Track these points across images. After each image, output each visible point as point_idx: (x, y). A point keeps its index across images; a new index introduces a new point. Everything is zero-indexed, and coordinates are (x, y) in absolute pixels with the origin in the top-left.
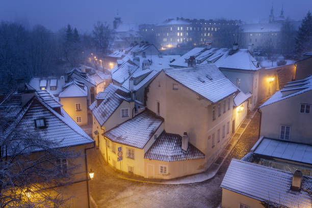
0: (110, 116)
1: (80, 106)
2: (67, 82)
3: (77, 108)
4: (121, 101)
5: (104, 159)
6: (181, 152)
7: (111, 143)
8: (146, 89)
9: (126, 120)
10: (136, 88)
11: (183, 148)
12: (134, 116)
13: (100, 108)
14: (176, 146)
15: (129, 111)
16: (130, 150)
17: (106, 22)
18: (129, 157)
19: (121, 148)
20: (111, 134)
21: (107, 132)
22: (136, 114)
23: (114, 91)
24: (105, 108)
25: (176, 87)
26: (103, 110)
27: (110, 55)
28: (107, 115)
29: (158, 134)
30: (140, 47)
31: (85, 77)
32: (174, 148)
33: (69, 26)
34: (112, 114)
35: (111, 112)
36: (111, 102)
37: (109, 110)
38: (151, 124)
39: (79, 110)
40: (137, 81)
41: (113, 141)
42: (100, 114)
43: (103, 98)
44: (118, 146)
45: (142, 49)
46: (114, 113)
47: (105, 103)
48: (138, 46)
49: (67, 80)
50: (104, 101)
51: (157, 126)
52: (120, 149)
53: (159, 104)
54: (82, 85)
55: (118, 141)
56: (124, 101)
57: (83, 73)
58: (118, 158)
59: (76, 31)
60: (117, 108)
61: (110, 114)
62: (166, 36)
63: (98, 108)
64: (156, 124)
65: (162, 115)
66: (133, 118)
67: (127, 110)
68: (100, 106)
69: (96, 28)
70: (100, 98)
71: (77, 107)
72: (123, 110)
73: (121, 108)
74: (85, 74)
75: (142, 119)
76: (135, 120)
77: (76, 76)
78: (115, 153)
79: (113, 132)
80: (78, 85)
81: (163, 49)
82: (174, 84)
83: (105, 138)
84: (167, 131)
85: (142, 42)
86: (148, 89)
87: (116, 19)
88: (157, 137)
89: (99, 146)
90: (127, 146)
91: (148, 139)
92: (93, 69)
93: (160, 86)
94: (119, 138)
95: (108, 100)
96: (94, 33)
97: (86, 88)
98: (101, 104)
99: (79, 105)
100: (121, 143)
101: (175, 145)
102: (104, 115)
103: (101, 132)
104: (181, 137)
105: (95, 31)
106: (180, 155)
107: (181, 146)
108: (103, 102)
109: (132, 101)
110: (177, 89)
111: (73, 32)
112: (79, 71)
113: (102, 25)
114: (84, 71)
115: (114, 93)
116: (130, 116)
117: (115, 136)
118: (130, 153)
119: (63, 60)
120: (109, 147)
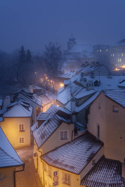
0: (48, 138)
1: (23, 127)
2: (12, 102)
3: (20, 129)
4: (60, 123)
5: (41, 182)
6: (121, 180)
7: (47, 167)
8: (87, 111)
9: (65, 143)
10: (78, 109)
11: (122, 176)
12: (73, 139)
13: (40, 129)
14: (116, 174)
15: (68, 134)
16: (66, 175)
17: (57, 43)
18: (64, 183)
19: (56, 172)
20: (48, 157)
21: (44, 155)
22: (76, 137)
23: (55, 113)
24: (44, 130)
25: (116, 109)
26: (43, 132)
27: (61, 76)
28: (45, 137)
29: (97, 159)
30: (91, 67)
31: (31, 97)
32: (112, 176)
33: (22, 47)
34: (50, 136)
35: (50, 134)
36: (51, 123)
37: (48, 132)
38: (90, 148)
39: (22, 131)
40: (80, 102)
41: (49, 165)
42: (39, 136)
43: (45, 119)
44: (54, 170)
45: (92, 69)
46: (53, 135)
47: (45, 125)
48: (89, 67)
49: (12, 100)
50: (45, 122)
51: (96, 151)
52: (56, 174)
53: (99, 127)
54: (27, 105)
55: (54, 164)
56: (63, 123)
57: (29, 93)
58: (54, 183)
59: (29, 52)
60: (55, 130)
61: (48, 136)
62: (121, 56)
63: (39, 129)
64: (95, 149)
65: (102, 138)
66: (72, 141)
67: (66, 132)
68: (40, 127)
69: (47, 48)
70: (40, 119)
71: (20, 127)
72: (62, 133)
73: (60, 130)
74: (32, 94)
75: (81, 142)
76: (74, 143)
77: (23, 97)
78: (51, 177)
79: (50, 155)
80: (23, 105)
81: (117, 69)
82: (114, 106)
83: (42, 161)
84: (107, 157)
85: (93, 63)
86: (89, 111)
87: (71, 40)
88: (96, 162)
89: (37, 169)
90: (63, 171)
91: (85, 164)
92: (43, 89)
93: (100, 108)
94: (56, 162)
95: (49, 121)
96: (46, 54)
97: (31, 109)
98: (42, 125)
99: (23, 125)
100: (57, 167)
101: (114, 172)
102: (42, 137)
103: (39, 154)
104: (122, 164)
105: (46, 52)
106: (120, 184)
107: (121, 174)
108: (43, 124)
109: (72, 123)
110: (117, 112)
111: (26, 53)
112: (26, 91)
113: (54, 46)
114: (32, 91)
115: (55, 115)
116: (69, 139)
117: (51, 160)
118: (66, 178)
119: (16, 80)
120: (45, 170)
